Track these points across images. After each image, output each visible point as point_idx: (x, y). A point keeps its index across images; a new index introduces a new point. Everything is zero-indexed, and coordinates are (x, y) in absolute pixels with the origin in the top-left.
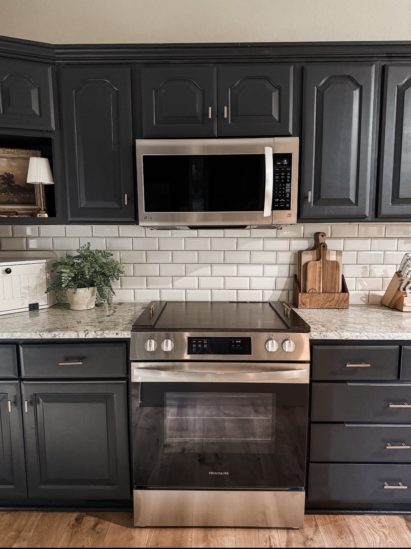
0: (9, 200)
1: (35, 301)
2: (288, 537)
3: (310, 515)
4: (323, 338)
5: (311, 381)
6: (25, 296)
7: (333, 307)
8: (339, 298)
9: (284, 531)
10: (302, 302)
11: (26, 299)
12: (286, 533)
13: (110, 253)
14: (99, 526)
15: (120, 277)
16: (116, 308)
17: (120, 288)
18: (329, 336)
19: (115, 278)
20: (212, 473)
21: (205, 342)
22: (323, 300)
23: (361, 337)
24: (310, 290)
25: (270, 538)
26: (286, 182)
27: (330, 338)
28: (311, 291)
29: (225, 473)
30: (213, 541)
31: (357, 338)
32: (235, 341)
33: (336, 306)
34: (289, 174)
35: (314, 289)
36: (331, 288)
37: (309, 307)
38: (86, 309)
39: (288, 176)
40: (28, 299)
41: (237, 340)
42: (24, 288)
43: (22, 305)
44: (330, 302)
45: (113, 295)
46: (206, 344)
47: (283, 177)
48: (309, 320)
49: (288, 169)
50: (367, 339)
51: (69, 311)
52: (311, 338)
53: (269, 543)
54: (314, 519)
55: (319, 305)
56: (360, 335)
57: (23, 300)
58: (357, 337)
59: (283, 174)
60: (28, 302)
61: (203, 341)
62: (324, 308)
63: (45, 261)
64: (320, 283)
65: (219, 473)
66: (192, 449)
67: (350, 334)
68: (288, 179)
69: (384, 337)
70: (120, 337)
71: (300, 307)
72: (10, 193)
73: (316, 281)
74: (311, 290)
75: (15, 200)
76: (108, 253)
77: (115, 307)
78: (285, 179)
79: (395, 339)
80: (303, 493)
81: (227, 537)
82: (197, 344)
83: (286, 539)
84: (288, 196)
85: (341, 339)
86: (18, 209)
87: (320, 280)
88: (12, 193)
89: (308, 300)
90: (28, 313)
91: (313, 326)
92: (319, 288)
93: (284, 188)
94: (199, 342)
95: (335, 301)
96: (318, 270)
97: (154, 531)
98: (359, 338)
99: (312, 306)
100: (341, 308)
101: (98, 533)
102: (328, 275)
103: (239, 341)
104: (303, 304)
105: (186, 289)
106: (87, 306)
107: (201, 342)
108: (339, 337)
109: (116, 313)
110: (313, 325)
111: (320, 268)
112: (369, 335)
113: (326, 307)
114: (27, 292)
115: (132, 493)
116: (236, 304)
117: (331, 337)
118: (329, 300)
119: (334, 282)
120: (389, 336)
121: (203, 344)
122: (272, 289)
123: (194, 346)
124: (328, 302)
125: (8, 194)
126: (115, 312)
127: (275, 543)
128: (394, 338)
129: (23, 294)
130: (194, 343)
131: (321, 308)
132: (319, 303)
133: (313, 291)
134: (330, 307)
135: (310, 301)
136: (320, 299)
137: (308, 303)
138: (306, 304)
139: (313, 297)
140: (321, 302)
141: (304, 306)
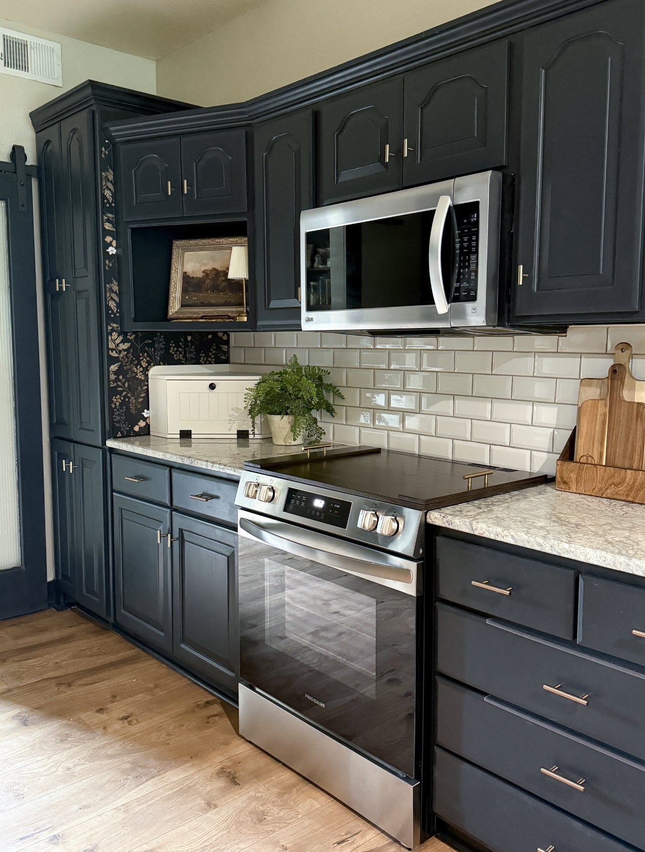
0: (226, 302)
1: (245, 427)
4: (446, 525)
6: (233, 419)
7: (622, 498)
8: (635, 481)
10: (562, 478)
11: (235, 423)
13: (327, 371)
18: (455, 524)
21: (304, 498)
22: (602, 480)
23: (503, 537)
24: (581, 457)
25: (357, 834)
26: (470, 253)
27: (456, 528)
28: (583, 460)
29: (321, 704)
31: (496, 537)
32: (334, 505)
33: (627, 495)
34: (474, 238)
35: (590, 456)
36: (624, 457)
37: (574, 491)
38: (284, 444)
39: (474, 241)
40: (236, 424)
42: (232, 409)
43: (230, 430)
44: (616, 485)
47: (465, 244)
49: (473, 230)
50: (512, 542)
51: (271, 444)
53: (348, 836)
55: (594, 488)
56: (501, 533)
57: (231, 425)
58: (497, 535)
59: (466, 239)
60: (237, 427)
61: (301, 497)
62: (604, 496)
63: (258, 378)
64: (602, 444)
65: (315, 701)
67: (486, 528)
68: (474, 247)
69: (542, 546)
71: (559, 488)
72: (228, 292)
73: (596, 441)
74: (585, 458)
75: (233, 300)
76: (325, 371)
78: (469, 246)
79: (562, 555)
82: (296, 498)
84: (473, 278)
85: (472, 532)
86: (232, 312)
87: (603, 439)
88: (230, 292)
89: (573, 476)
90: (236, 441)
92: (599, 456)
93: (467, 264)
95: (626, 484)
96: (599, 419)
98: (499, 539)
99: (581, 489)
100: (638, 502)
102: (619, 429)
103: (338, 505)
104: (565, 483)
105: (419, 435)
106: (285, 441)
108: (470, 528)
111: (605, 415)
112: (516, 537)
113: (609, 496)
114: (237, 414)
115: (237, 685)
118: (615, 481)
119: (630, 446)
120: (552, 547)
121: (301, 500)
122: (546, 450)
124: (613, 486)
125: (227, 294)
127: (355, 842)
128: (561, 552)
129: (230, 416)
130: (292, 498)
131: (598, 495)
132: (594, 485)
133: (587, 459)
134: (616, 497)
135: (576, 478)
136: (596, 477)
137: (574, 482)
138: (571, 484)
139: (584, 472)
140: (599, 484)
141: (566, 487)
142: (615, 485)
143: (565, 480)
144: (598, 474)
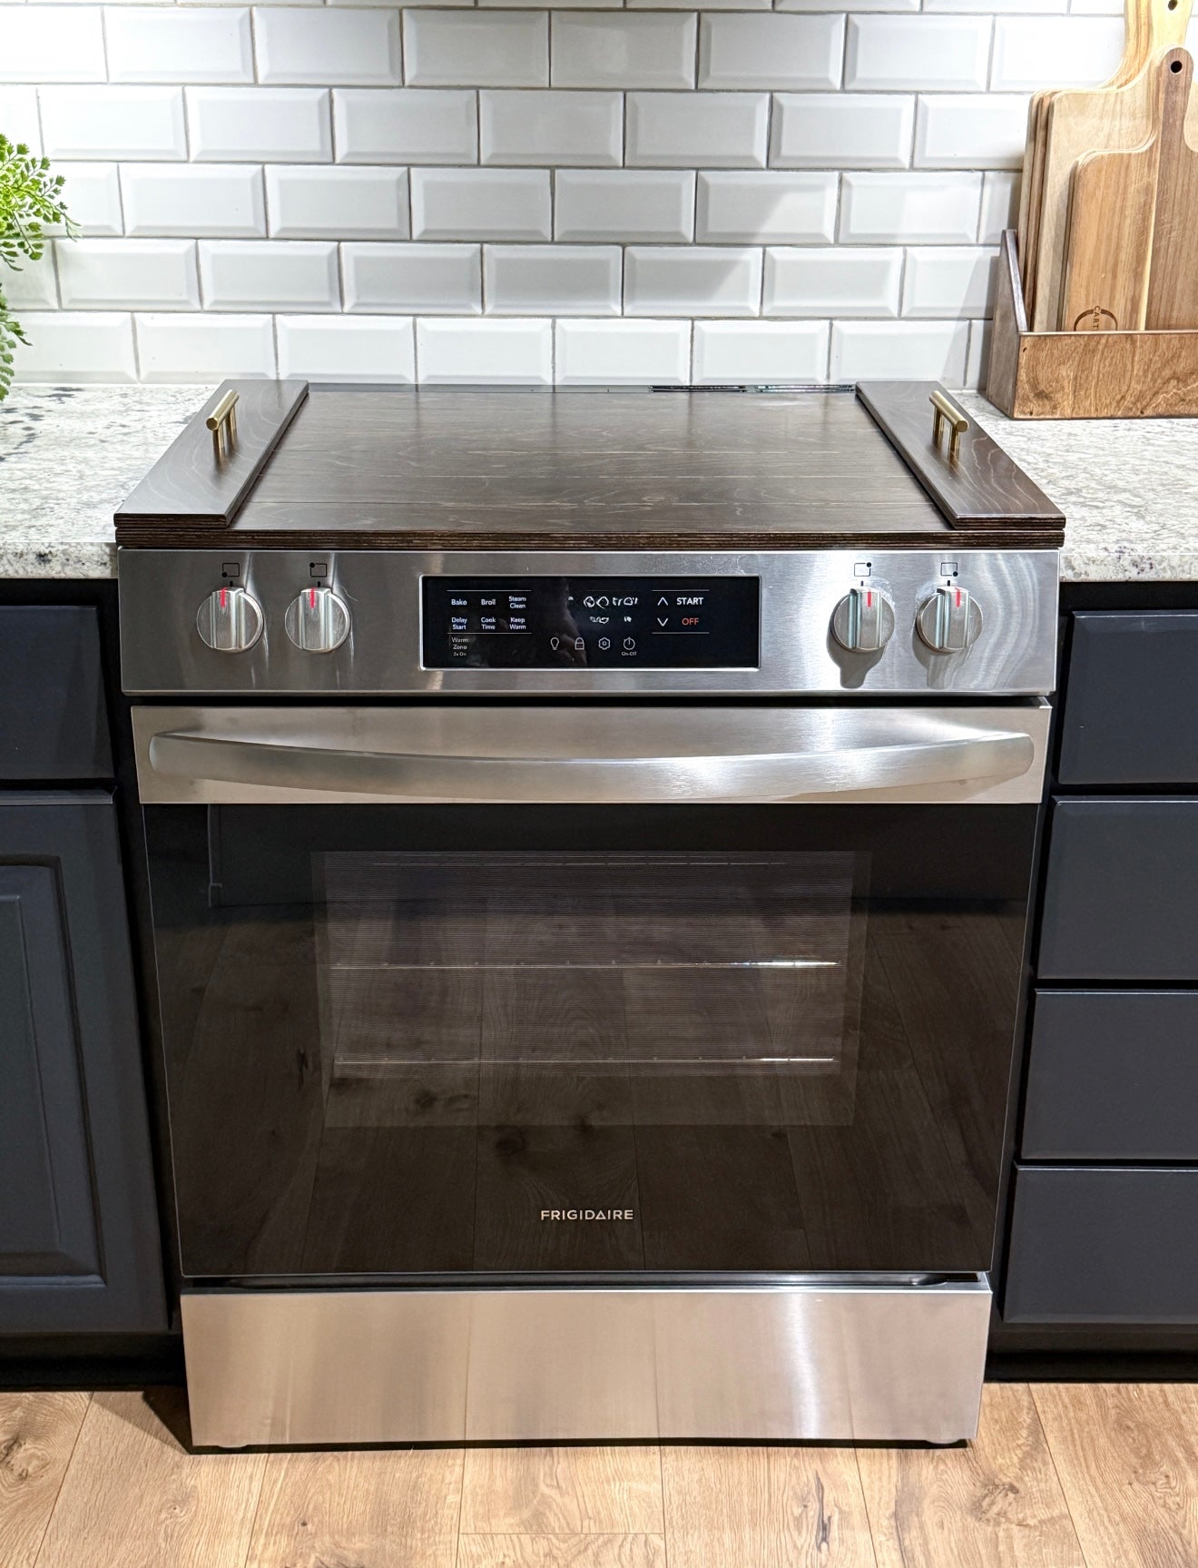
2: (904, 1478)
3: (1007, 1385)
4: (1133, 575)
5: (1053, 787)
7: (1194, 410)
9: (889, 1457)
10: (1034, 384)
12: (894, 1462)
14: (28, 1447)
15: (47, 243)
16: (35, 418)
17: (56, 306)
18: (1164, 564)
19: (21, 245)
20: (556, 1215)
21: (516, 602)
22: (1145, 372)
24: (1080, 317)
25: (820, 1488)
27: (1168, 576)
28: (1085, 324)
29: (617, 1214)
30: (559, 1499)
32: (672, 600)
35: (1104, 312)
37: (1068, 412)
41: (682, 595)
44: (1184, 379)
45: (12, 345)
46: (517, 613)
48: (1066, 483)
52: (1070, 576)
53: (814, 1506)
54: (1025, 1401)
55: (1123, 397)
61: (503, 601)
62: (1146, 413)
64: (1138, 276)
65: (590, 1215)
66: (466, 1096)
70: (62, 576)
71: (1024, 413)
73: (1122, 267)
74: (1091, 317)
77: (36, 412)
80: (983, 1293)
81: (626, 1485)
82: (474, 611)
83: (894, 1490)
87: (1140, 260)
89: (1067, 372)
91: (1084, 512)
92: (1129, 307)
94: (484, 602)
96: (1132, 204)
97: (285, 1465)
99: (1088, 405)
101: (23, 1477)
102: (1184, 230)
103: (692, 595)
104: (1041, 395)
107: (493, 602)
109: (37, 442)
110: (1083, 505)
111: (1148, 190)
113: (1161, 410)
115: (173, 1308)
116: (684, 396)
117: (1172, 568)
118: (1179, 370)
121: (503, 612)
122: (881, 314)
123: (459, 623)
124: (1173, 382)
126: (31, 437)
127: (846, 1508)
130: (457, 611)
131: (1131, 414)
132: (1124, 388)
133: (1096, 320)
134: (1181, 408)
135: (1075, 378)
136: (1129, 366)
137: (1069, 389)
138: (1059, 395)
139: (1098, 357)
140: (1138, 382)
141: (1044, 405)
142: (1178, 380)
143: (1042, 387)
144: (1136, 359)
